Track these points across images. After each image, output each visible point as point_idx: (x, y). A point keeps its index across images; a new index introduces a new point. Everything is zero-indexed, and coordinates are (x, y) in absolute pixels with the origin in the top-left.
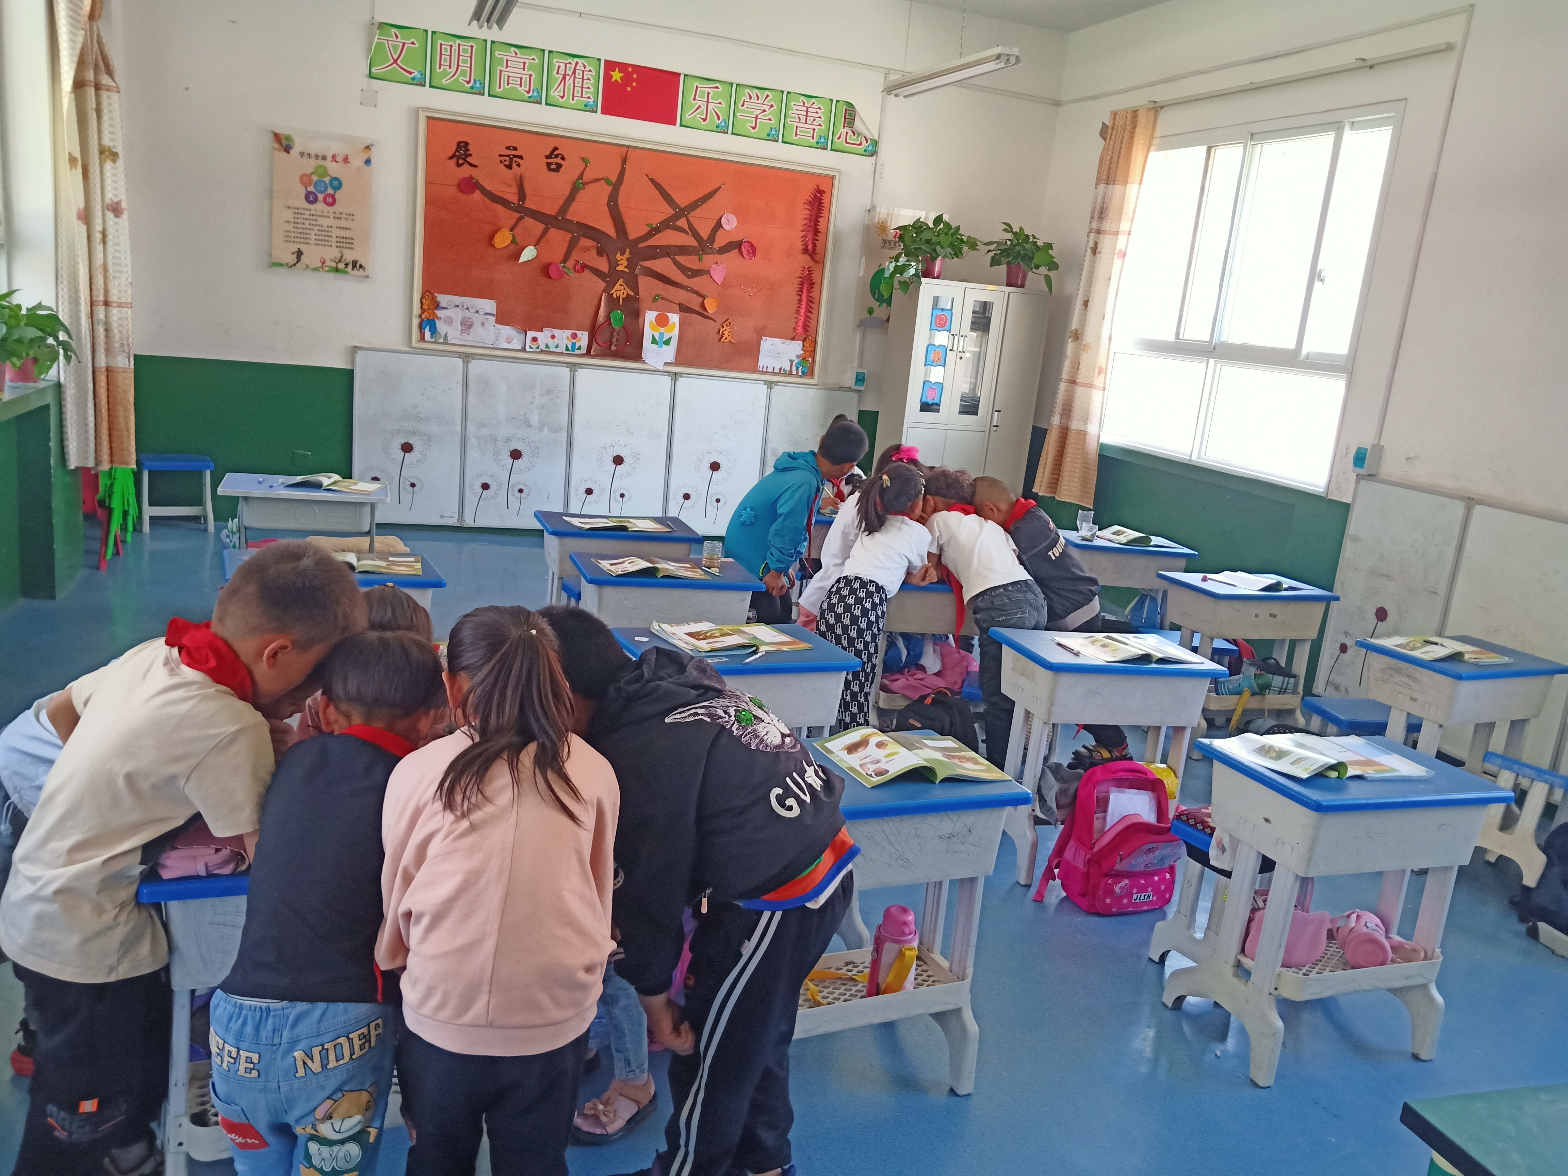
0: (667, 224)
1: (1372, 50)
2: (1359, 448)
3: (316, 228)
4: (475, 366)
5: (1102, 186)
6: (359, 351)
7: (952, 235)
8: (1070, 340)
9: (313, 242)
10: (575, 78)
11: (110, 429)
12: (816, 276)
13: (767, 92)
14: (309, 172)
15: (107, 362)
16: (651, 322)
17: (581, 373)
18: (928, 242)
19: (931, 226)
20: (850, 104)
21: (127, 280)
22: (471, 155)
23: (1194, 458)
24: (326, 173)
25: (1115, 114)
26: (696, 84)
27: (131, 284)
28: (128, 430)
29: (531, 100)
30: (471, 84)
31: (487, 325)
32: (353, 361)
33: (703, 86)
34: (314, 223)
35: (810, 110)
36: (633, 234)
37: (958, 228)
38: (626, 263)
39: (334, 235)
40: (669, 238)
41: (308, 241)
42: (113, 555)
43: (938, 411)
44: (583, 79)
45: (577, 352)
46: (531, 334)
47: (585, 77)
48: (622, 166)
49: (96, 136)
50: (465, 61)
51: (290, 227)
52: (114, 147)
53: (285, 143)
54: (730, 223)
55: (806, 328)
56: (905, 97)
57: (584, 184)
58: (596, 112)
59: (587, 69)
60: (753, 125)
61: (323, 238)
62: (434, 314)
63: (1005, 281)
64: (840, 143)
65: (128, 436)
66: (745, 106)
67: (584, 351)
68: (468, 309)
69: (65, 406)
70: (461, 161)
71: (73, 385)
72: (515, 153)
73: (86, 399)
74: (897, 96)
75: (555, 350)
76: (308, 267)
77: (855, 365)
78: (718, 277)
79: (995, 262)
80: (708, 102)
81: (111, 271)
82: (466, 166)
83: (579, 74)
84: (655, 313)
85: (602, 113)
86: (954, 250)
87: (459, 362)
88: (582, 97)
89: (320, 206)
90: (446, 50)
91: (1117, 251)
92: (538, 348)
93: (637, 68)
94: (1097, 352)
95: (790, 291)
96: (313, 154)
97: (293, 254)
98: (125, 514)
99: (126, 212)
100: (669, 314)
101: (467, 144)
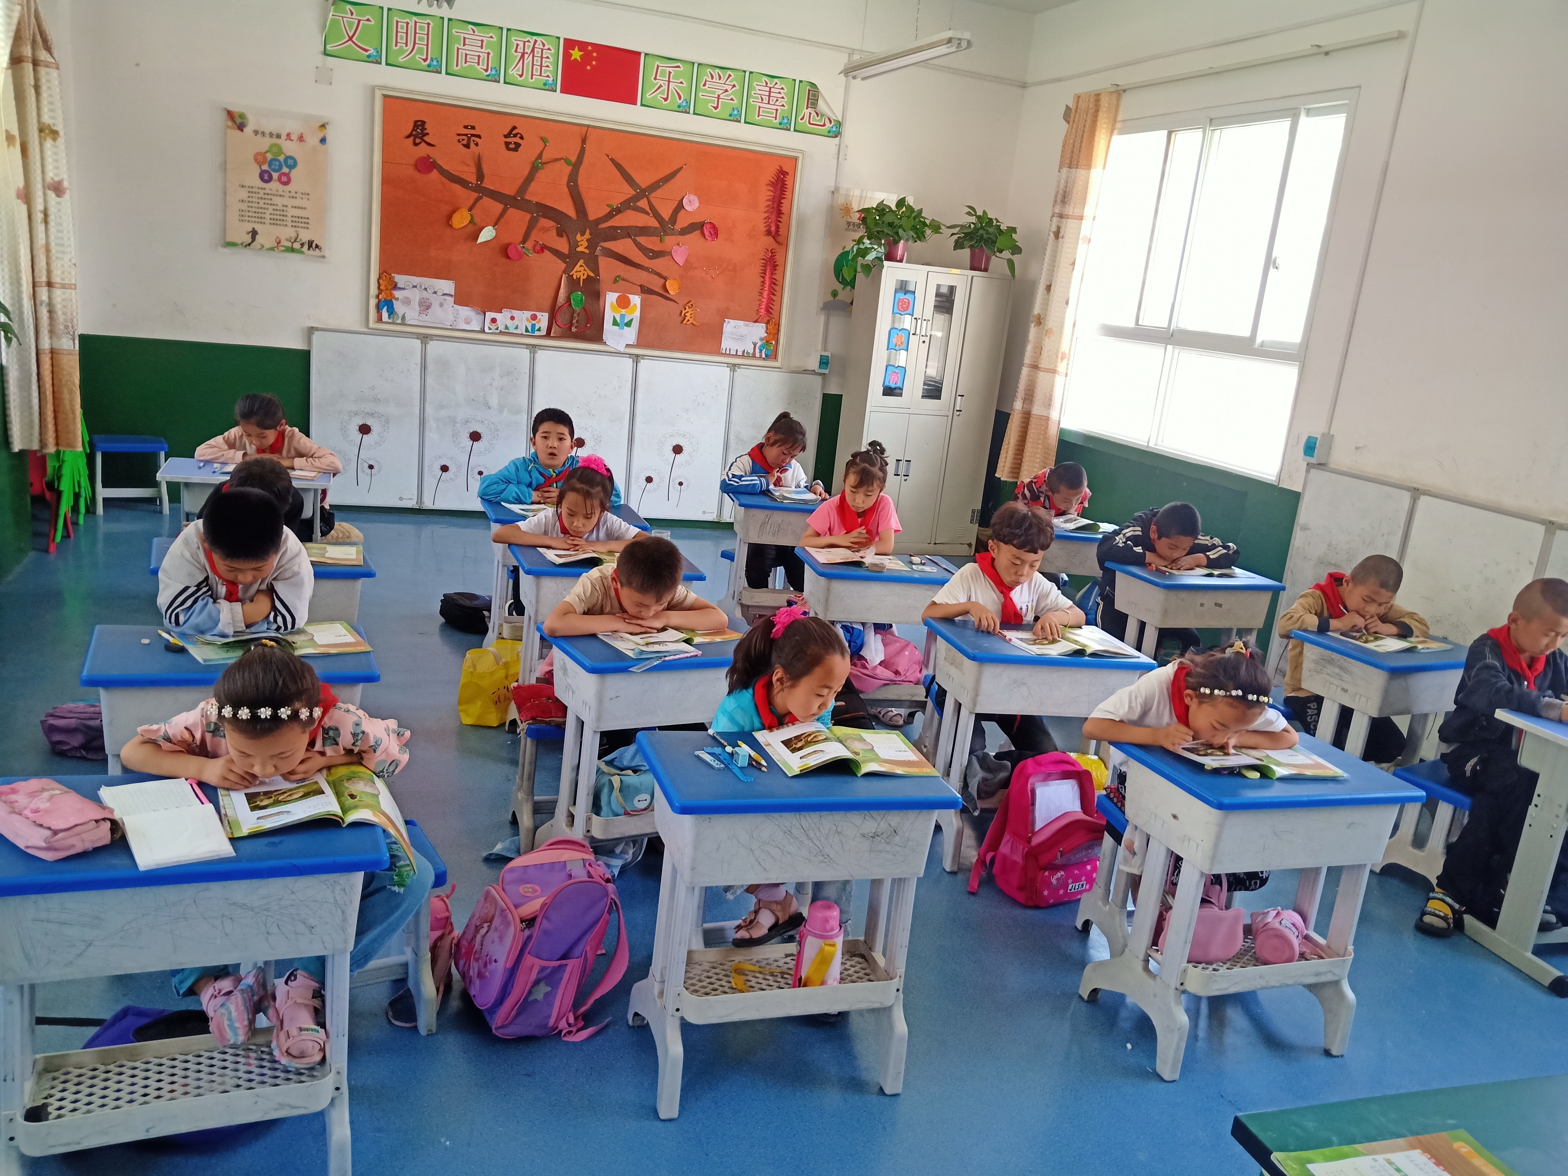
0: (628, 205)
1: (1327, 37)
2: (1309, 437)
3: (271, 208)
4: (432, 346)
5: (1065, 170)
6: (316, 332)
7: (915, 218)
8: (1032, 325)
9: (268, 221)
10: (533, 56)
11: (55, 412)
12: (778, 258)
13: (729, 72)
14: (263, 150)
15: (51, 344)
16: (612, 303)
17: (540, 354)
18: (891, 225)
19: (894, 208)
20: (813, 85)
21: (70, 260)
22: (428, 134)
23: (1152, 445)
24: (280, 152)
25: (1078, 97)
26: (657, 63)
27: (75, 265)
28: (73, 413)
29: (490, 78)
30: (428, 62)
31: (445, 306)
32: (309, 342)
33: (663, 65)
34: (269, 202)
35: (772, 90)
36: (592, 215)
37: (921, 211)
38: (586, 244)
39: (289, 214)
40: (630, 219)
41: (263, 220)
42: (62, 537)
43: (900, 395)
44: (542, 57)
45: (537, 333)
46: (490, 315)
47: (544, 56)
48: (582, 146)
49: (34, 113)
50: (421, 39)
51: (244, 206)
52: (54, 125)
53: (238, 121)
54: (691, 204)
55: (768, 310)
56: (863, 79)
57: (543, 164)
58: (555, 91)
59: (546, 47)
60: (715, 105)
61: (278, 217)
62: (391, 294)
63: (969, 266)
64: (804, 124)
65: (74, 419)
66: (707, 85)
67: (544, 332)
68: (425, 289)
69: (8, 388)
70: (418, 141)
71: (16, 367)
72: (473, 132)
73: (30, 381)
74: (854, 78)
75: (515, 331)
76: (263, 246)
77: (820, 347)
78: (680, 259)
79: (958, 245)
80: (669, 81)
81: (54, 251)
82: (423, 144)
83: (538, 53)
84: (617, 295)
85: (563, 91)
86: (916, 233)
87: (418, 343)
88: (541, 75)
89: (274, 185)
90: (402, 27)
91: (1081, 236)
92: (497, 329)
93: (597, 47)
94: (1060, 337)
95: (753, 274)
96: (267, 132)
97: (248, 233)
98: (77, 496)
99: (68, 191)
100: (630, 296)
101: (424, 123)
